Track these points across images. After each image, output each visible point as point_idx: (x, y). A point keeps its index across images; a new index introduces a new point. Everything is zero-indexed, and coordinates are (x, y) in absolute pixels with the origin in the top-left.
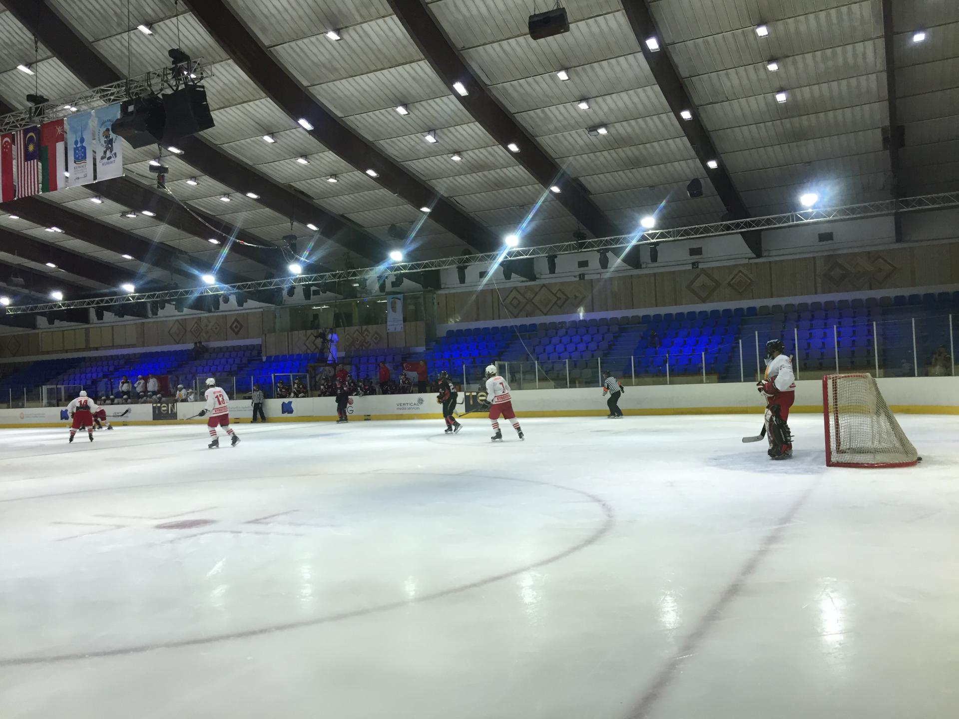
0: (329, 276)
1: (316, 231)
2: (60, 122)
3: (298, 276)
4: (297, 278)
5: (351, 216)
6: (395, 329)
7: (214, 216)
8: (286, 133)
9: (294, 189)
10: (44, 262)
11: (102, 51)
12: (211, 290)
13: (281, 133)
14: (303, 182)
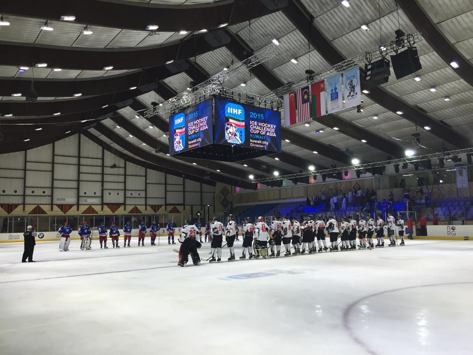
0: (431, 156)
1: (429, 131)
2: (323, 82)
3: (410, 157)
4: (410, 158)
5: (447, 121)
6: (463, 186)
7: (363, 128)
8: (429, 75)
9: (418, 108)
10: (274, 158)
11: (335, 45)
12: (356, 167)
13: (426, 75)
14: (425, 103)
